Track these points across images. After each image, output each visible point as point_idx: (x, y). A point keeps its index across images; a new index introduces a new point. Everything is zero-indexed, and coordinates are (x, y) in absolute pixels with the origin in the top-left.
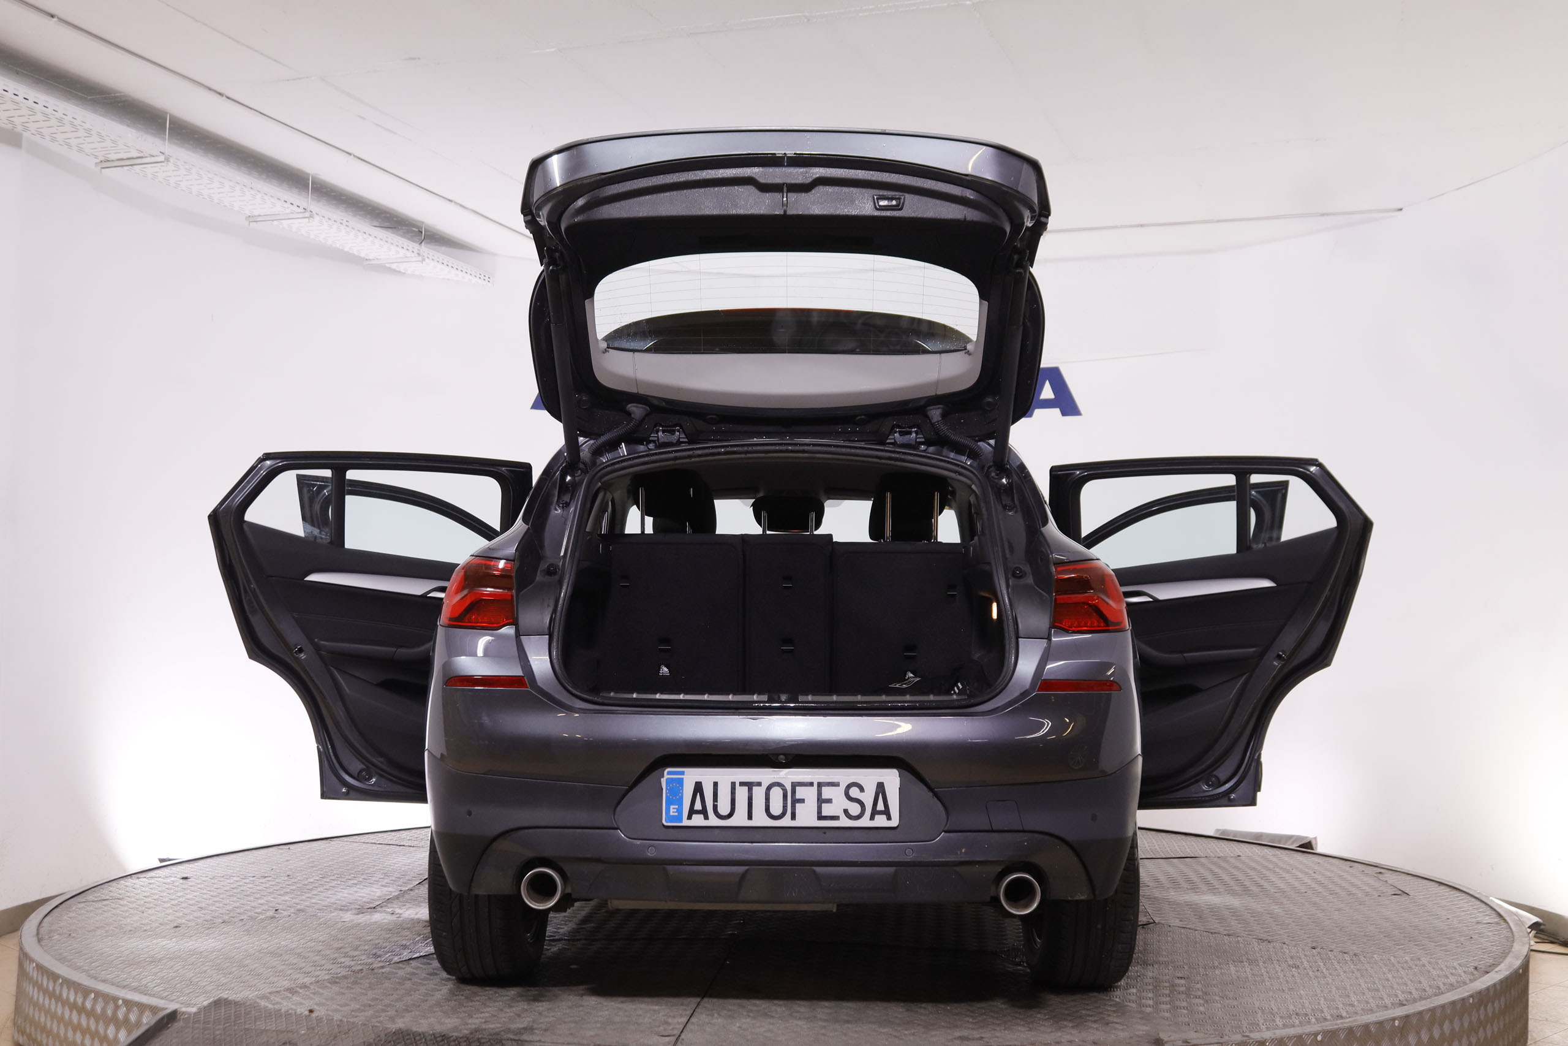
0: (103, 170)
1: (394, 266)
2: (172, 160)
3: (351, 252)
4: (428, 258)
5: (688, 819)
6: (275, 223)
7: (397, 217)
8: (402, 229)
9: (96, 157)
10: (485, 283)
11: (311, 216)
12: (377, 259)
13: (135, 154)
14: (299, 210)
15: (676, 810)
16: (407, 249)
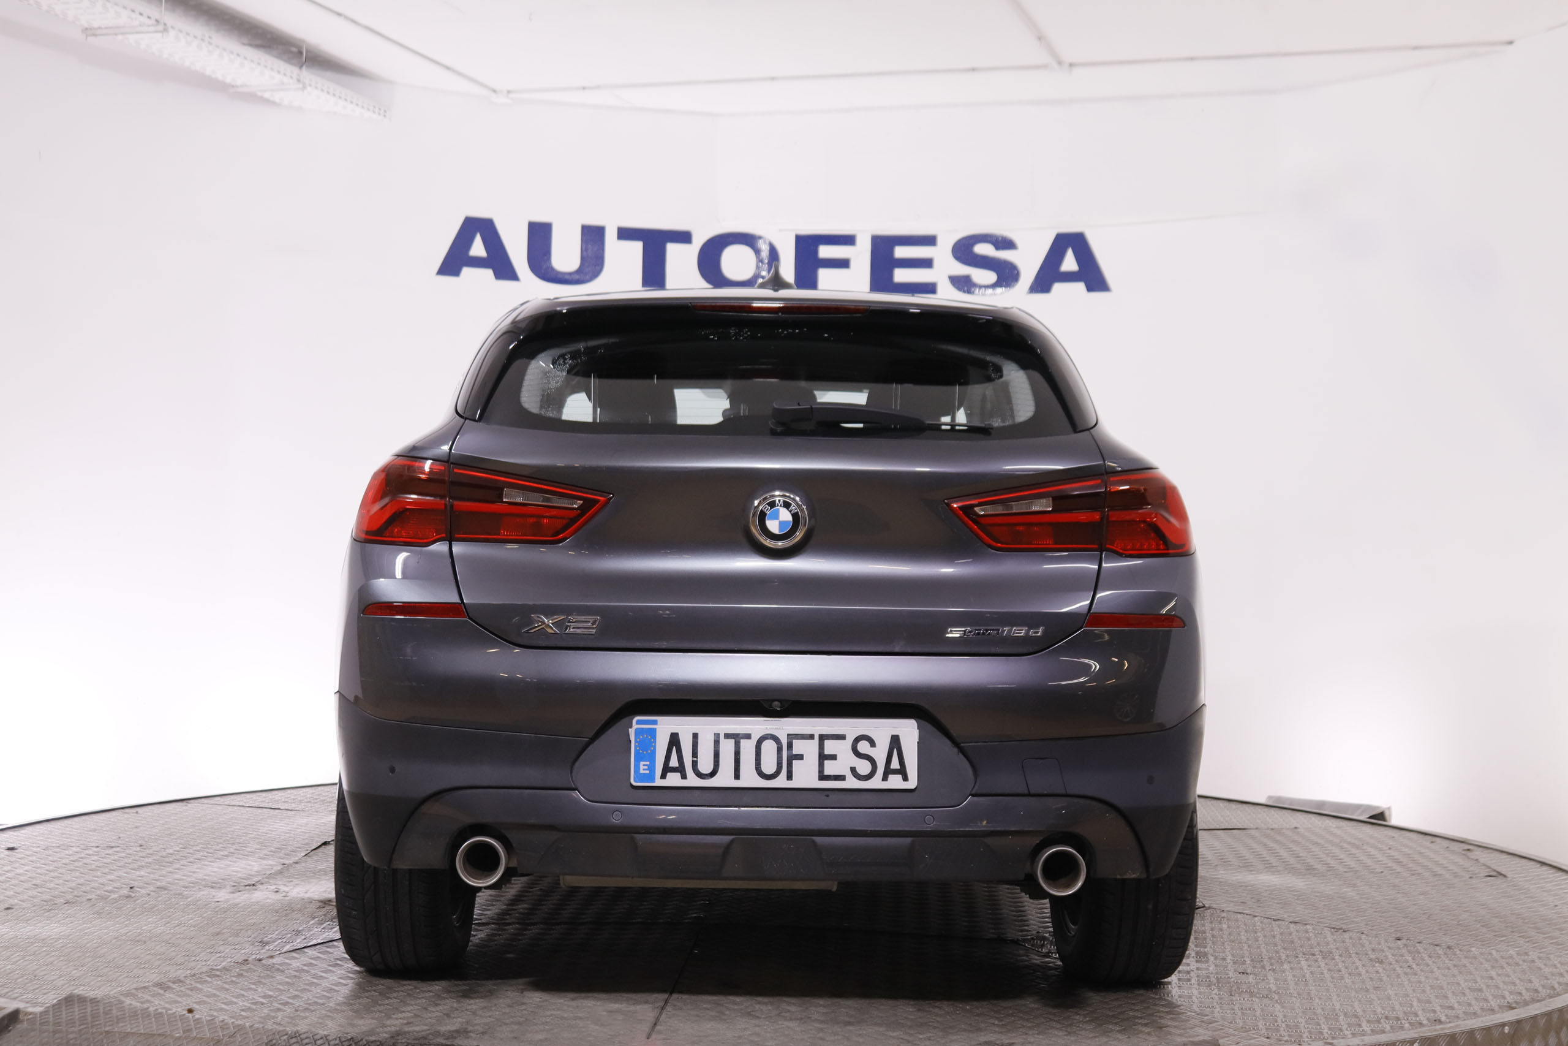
1: (267, 95)
3: (212, 76)
4: (310, 85)
5: (661, 778)
6: (120, 37)
7: (271, 32)
8: (280, 50)
10: (380, 118)
11: (165, 30)
12: (246, 86)
14: (149, 23)
15: (646, 767)
16: (285, 75)
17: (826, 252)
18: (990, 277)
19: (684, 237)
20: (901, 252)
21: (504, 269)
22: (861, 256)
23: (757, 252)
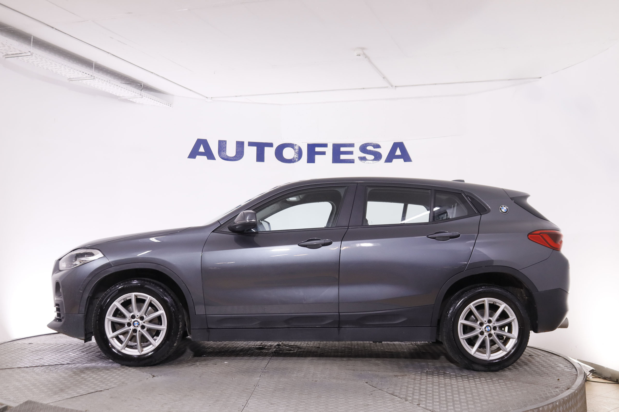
0: (6, 59)
1: (131, 100)
2: (34, 55)
3: (113, 94)
4: (144, 96)
6: (80, 81)
7: (131, 79)
8: (134, 85)
9: (3, 53)
10: (169, 107)
11: (94, 79)
12: (124, 97)
13: (18, 52)
14: (89, 76)
16: (136, 93)
17: (317, 149)
18: (372, 157)
19: (271, 145)
20: (342, 149)
21: (210, 156)
22: (329, 151)
23: (295, 150)
